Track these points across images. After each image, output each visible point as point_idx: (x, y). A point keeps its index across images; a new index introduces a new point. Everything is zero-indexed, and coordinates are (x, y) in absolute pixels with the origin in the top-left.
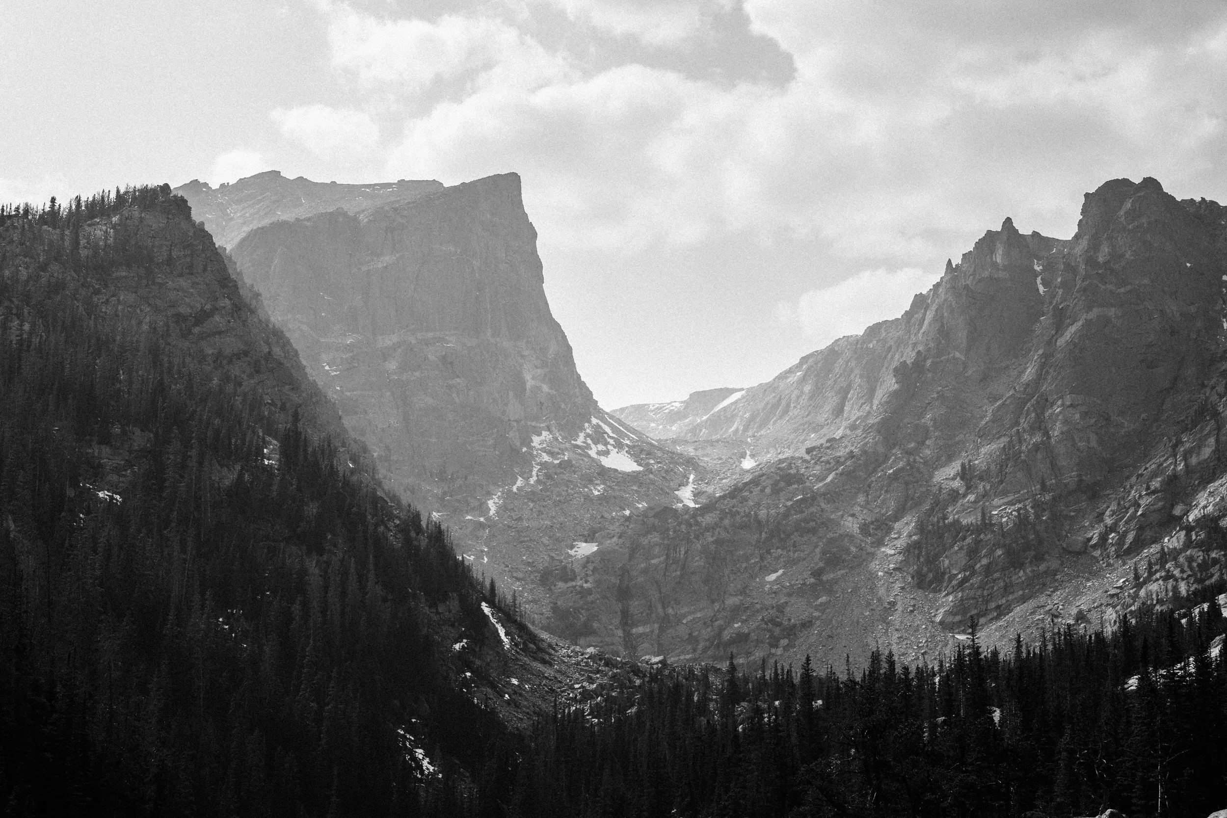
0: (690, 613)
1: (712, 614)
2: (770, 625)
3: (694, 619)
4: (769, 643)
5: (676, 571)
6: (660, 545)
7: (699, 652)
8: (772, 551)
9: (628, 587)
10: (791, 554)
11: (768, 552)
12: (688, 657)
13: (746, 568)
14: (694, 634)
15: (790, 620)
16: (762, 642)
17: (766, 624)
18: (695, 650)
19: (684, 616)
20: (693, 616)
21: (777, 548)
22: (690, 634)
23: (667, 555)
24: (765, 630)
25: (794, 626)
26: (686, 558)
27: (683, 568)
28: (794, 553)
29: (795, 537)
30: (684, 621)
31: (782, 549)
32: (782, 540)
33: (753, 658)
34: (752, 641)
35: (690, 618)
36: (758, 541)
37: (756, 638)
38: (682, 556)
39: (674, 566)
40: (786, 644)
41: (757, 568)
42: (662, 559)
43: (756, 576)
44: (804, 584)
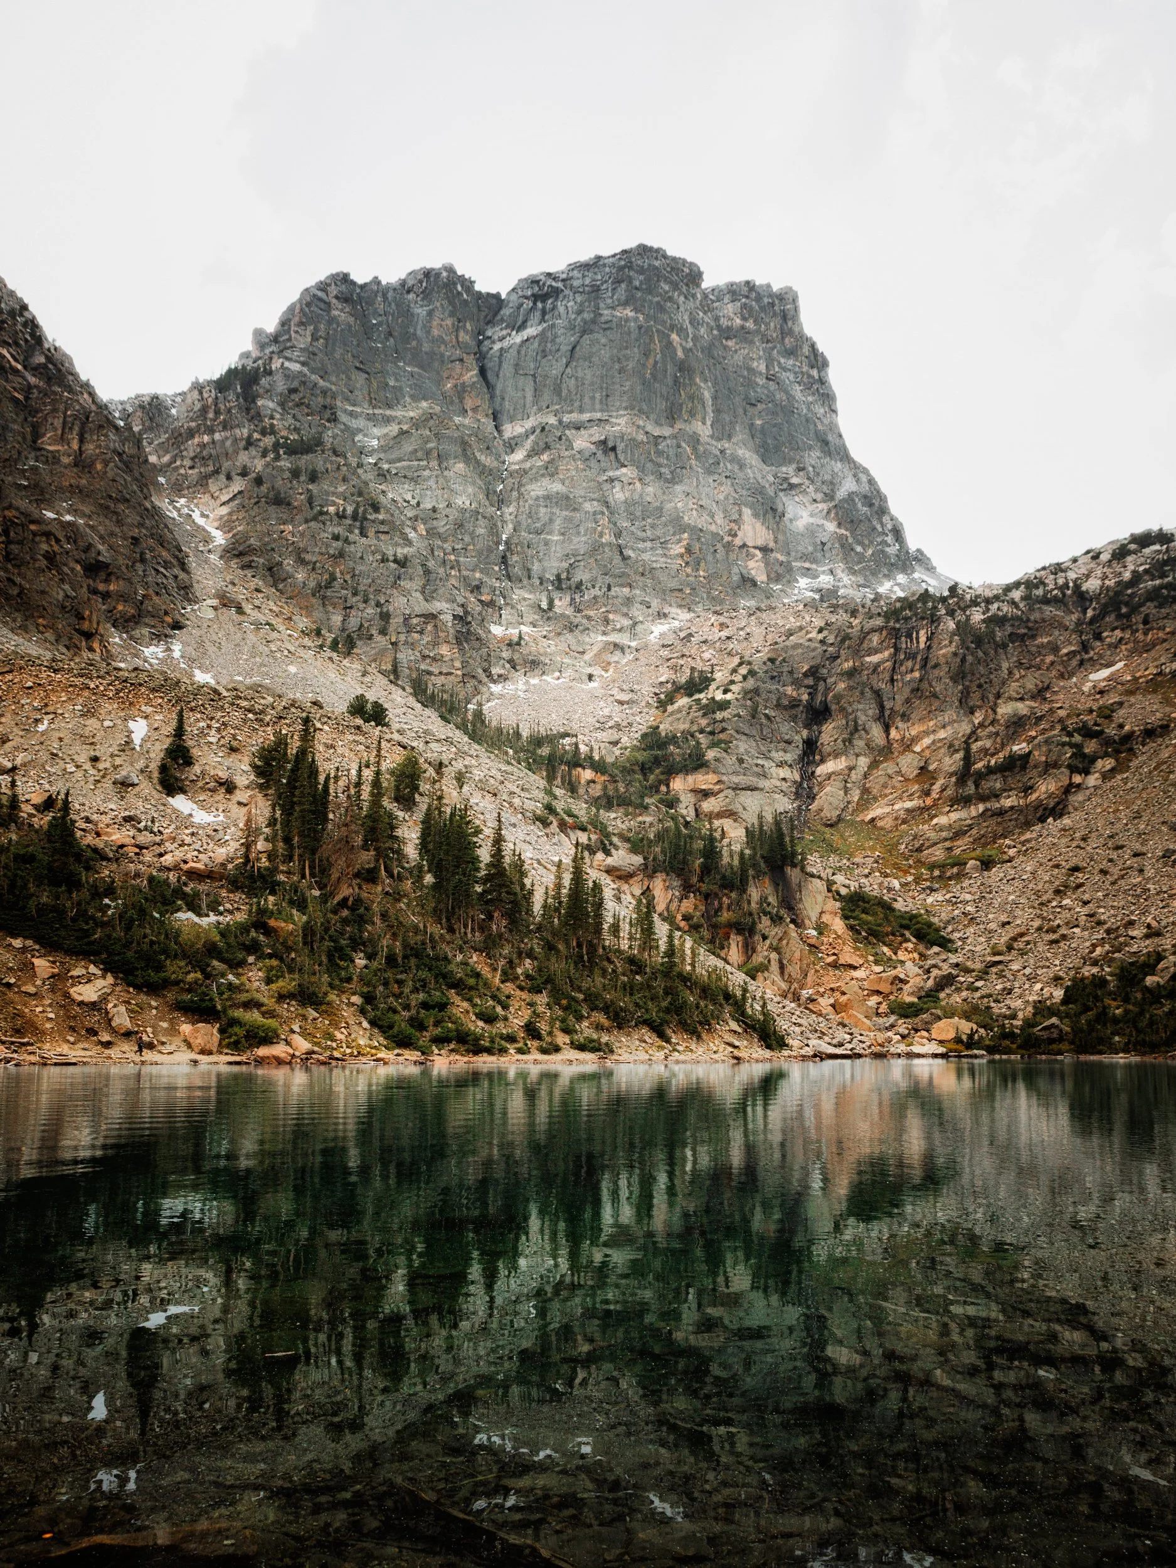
0: (927, 733)
1: (968, 731)
2: (1077, 738)
3: (934, 742)
4: (1069, 767)
5: (912, 671)
6: (880, 630)
7: (934, 795)
8: (1105, 634)
9: (825, 703)
10: (1140, 636)
11: (1098, 637)
12: (909, 805)
13: (1052, 663)
14: (931, 768)
15: (1121, 726)
16: (1055, 765)
17: (1070, 735)
18: (927, 793)
19: (915, 740)
20: (932, 737)
21: (1113, 630)
22: (922, 768)
23: (897, 649)
24: (1064, 744)
25: (1129, 736)
26: (929, 648)
27: (924, 666)
28: (1146, 634)
29: (1150, 608)
30: (918, 749)
31: (1123, 630)
32: (1120, 616)
33: (1034, 796)
34: (1035, 767)
35: (927, 741)
36: (1079, 623)
37: (1043, 759)
38: (922, 646)
39: (910, 664)
40: (1108, 767)
41: (1074, 662)
42: (886, 654)
43: (1071, 674)
44: (1160, 674)
